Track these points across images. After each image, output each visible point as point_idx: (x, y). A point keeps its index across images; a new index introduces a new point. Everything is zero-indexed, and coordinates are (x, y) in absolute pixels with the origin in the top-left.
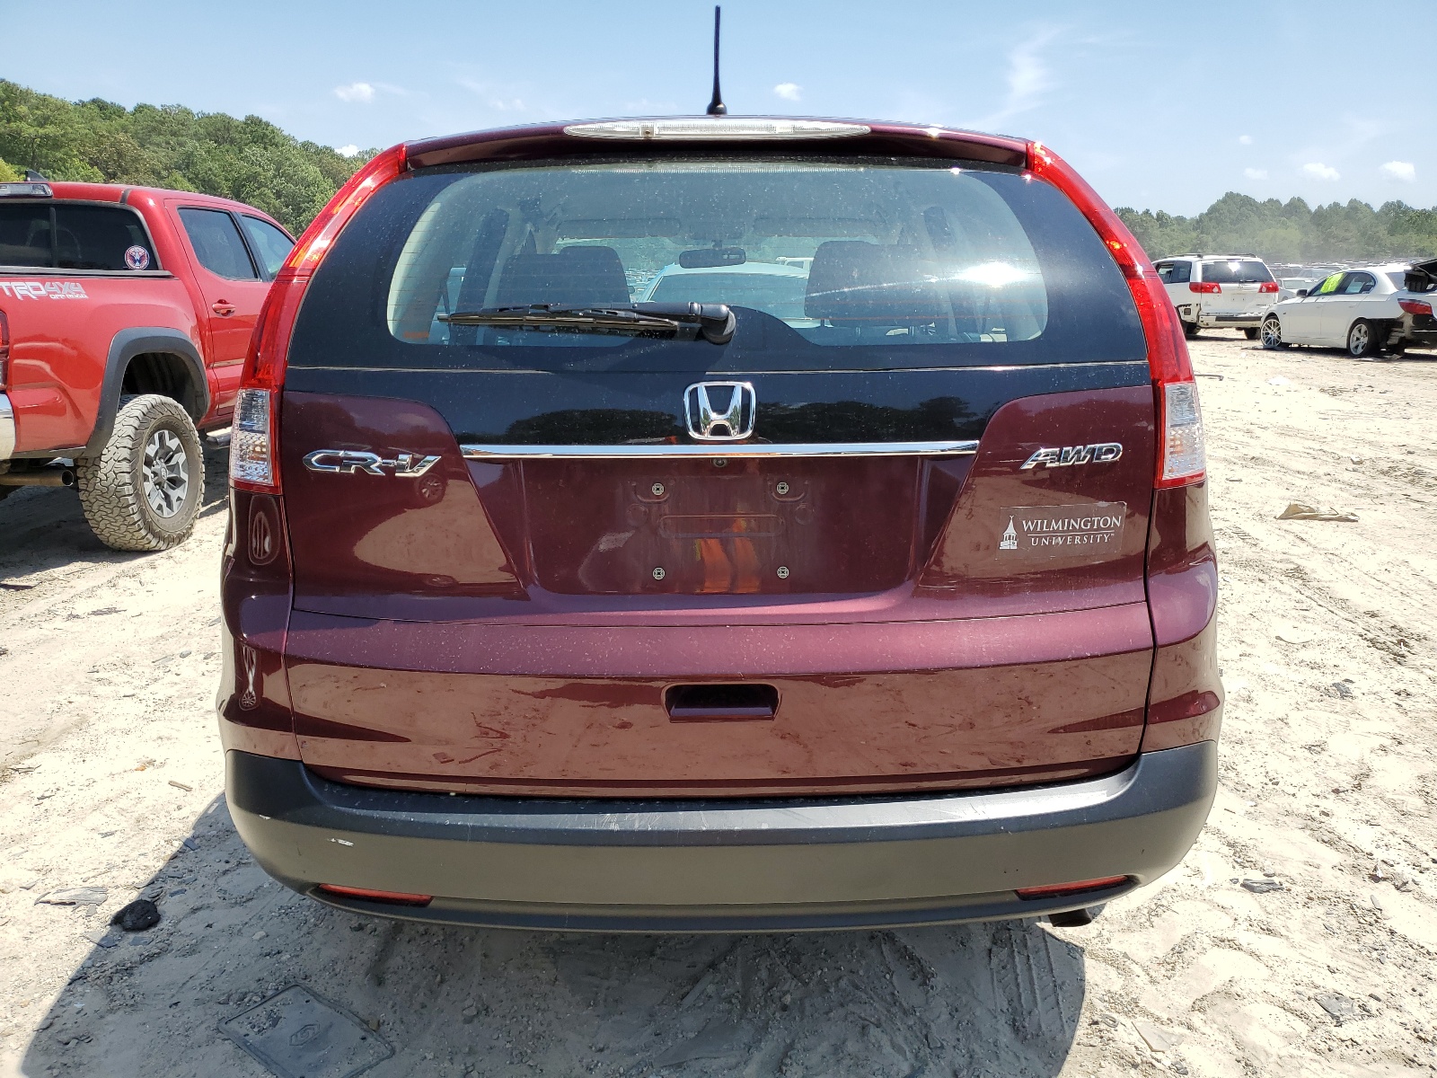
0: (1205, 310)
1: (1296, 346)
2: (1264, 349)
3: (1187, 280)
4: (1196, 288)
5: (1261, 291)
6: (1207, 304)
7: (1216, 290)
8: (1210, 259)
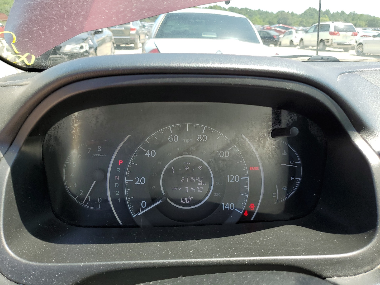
0: (334, 41)
1: (369, 54)
2: (357, 55)
3: (328, 30)
4: (332, 34)
5: (352, 35)
6: (335, 40)
7: (338, 34)
8: (336, 24)
